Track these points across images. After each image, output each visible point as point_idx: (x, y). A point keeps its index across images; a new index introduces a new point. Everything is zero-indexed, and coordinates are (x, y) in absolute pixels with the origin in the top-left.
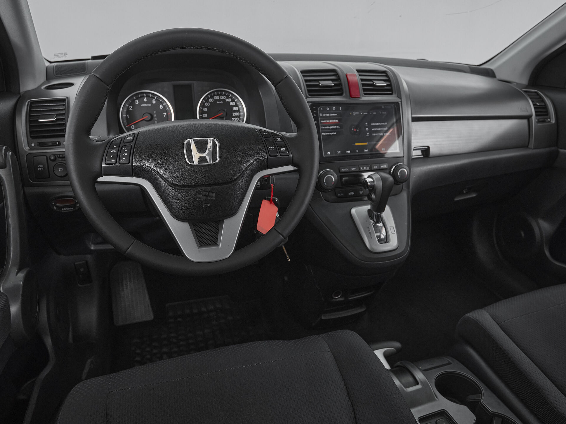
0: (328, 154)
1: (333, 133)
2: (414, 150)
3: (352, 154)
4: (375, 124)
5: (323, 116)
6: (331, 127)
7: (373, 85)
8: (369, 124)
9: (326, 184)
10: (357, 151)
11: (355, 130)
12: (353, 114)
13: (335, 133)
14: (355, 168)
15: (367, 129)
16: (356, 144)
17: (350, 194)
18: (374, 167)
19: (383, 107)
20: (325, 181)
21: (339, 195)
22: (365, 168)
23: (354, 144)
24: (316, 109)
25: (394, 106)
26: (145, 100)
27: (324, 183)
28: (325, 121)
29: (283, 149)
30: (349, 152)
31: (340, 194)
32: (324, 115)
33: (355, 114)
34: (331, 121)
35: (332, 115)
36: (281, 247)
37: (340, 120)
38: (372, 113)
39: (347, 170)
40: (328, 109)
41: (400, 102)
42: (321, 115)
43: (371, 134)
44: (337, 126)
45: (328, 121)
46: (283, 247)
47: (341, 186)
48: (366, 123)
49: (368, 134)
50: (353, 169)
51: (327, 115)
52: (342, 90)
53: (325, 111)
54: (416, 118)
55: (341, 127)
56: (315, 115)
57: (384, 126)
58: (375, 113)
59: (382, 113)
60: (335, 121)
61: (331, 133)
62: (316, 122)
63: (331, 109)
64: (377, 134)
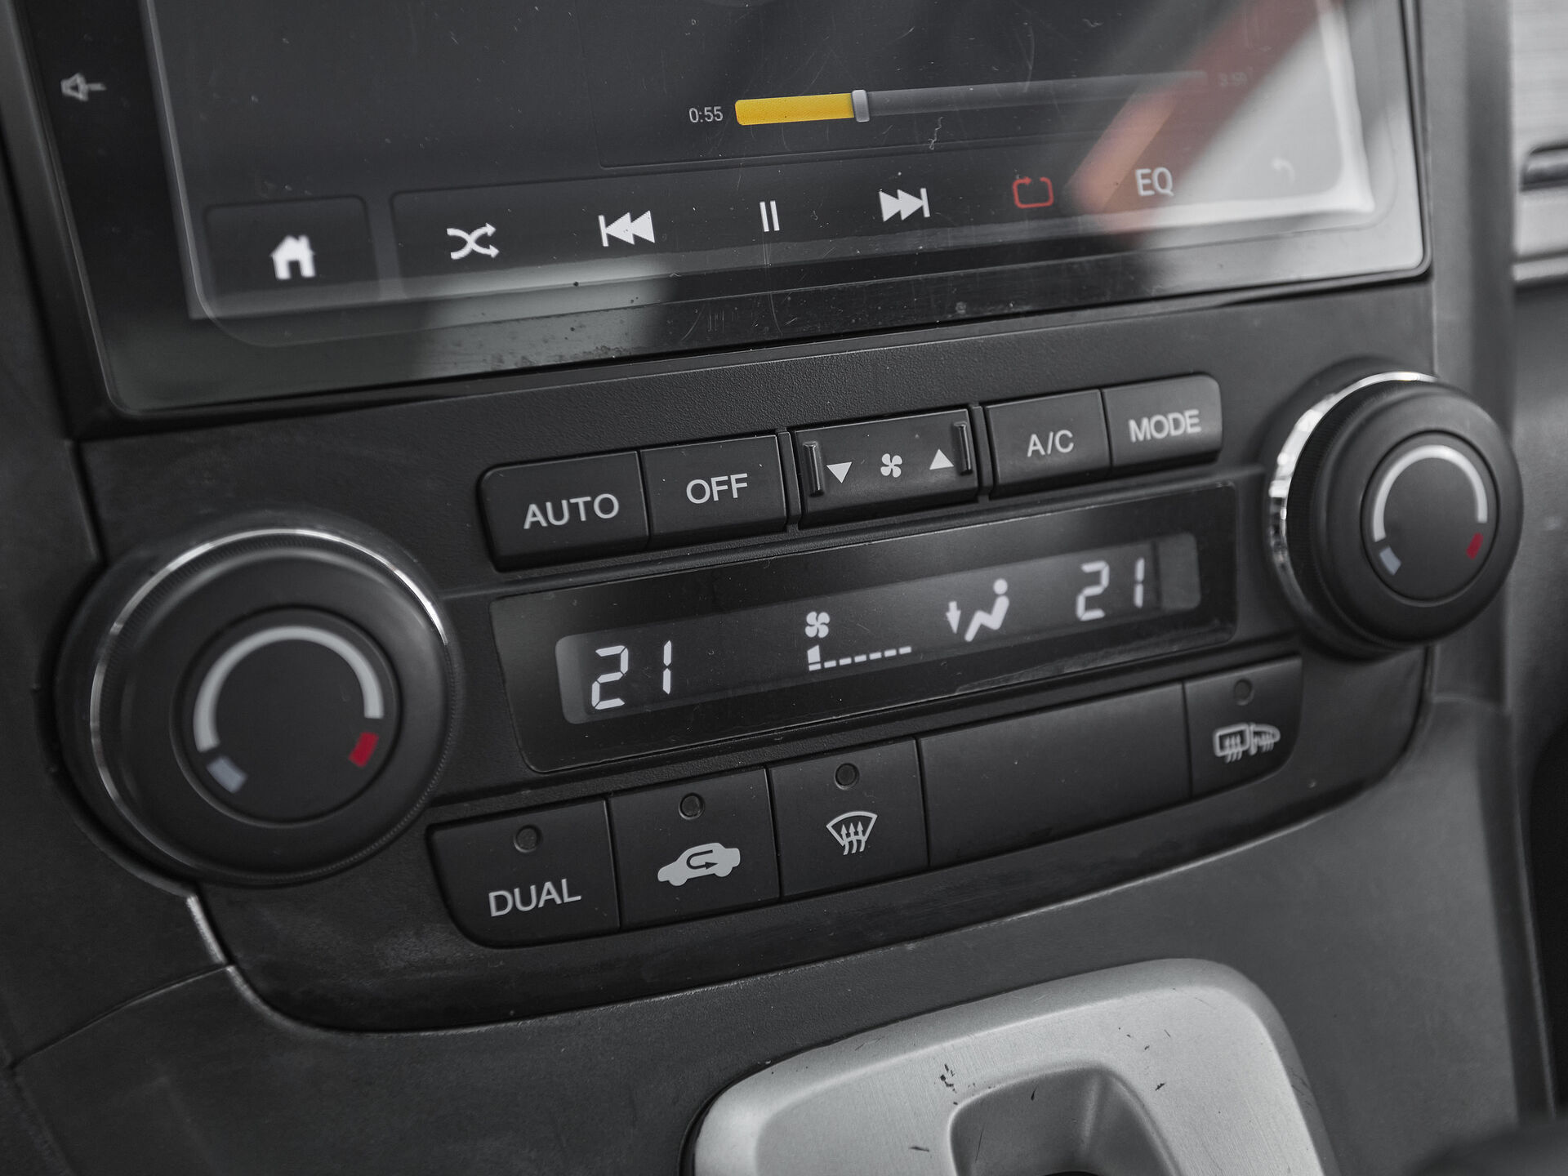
0: (283, 273)
2: (1546, 182)
9: (229, 776)
10: (770, 216)
14: (737, 483)
16: (754, 111)
17: (675, 873)
18: (1034, 444)
20: (206, 736)
21: (503, 902)
22: (891, 466)
23: (714, 114)
27: (199, 762)
31: (514, 898)
47: (532, 772)
50: (713, 488)
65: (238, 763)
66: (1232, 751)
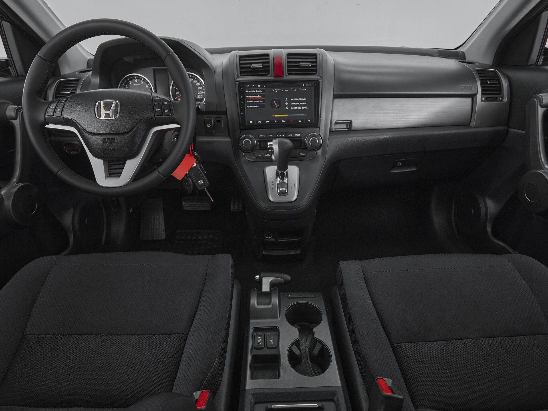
0: (250, 123)
1: (256, 106)
2: (336, 124)
3: (271, 124)
4: (294, 99)
5: (248, 92)
6: (255, 101)
7: (299, 66)
8: (289, 99)
9: (244, 146)
10: (276, 121)
11: (276, 104)
12: (275, 91)
13: (258, 106)
14: (271, 135)
15: (287, 103)
16: (276, 116)
17: (266, 155)
18: (289, 135)
19: (303, 85)
20: (243, 144)
21: (258, 155)
22: (280, 135)
23: (273, 116)
24: (243, 87)
25: (314, 84)
26: (136, 81)
27: (243, 145)
28: (250, 96)
29: (167, 111)
30: (268, 122)
32: (250, 91)
33: (277, 91)
34: (255, 96)
35: (257, 91)
36: (204, 190)
37: (263, 96)
38: (293, 90)
39: (264, 136)
40: (253, 86)
41: (320, 81)
42: (247, 91)
43: (290, 108)
44: (260, 100)
45: (253, 96)
46: (206, 190)
47: (259, 149)
48: (286, 99)
49: (287, 108)
50: (270, 135)
51: (253, 91)
52: (268, 71)
53: (251, 88)
54: (338, 95)
55: (264, 101)
56: (242, 91)
57: (303, 101)
58: (296, 90)
59: (302, 90)
60: (258, 96)
61: (254, 107)
62: (242, 97)
63: (256, 87)
64: (296, 108)
65: (245, 145)
66: (301, 155)
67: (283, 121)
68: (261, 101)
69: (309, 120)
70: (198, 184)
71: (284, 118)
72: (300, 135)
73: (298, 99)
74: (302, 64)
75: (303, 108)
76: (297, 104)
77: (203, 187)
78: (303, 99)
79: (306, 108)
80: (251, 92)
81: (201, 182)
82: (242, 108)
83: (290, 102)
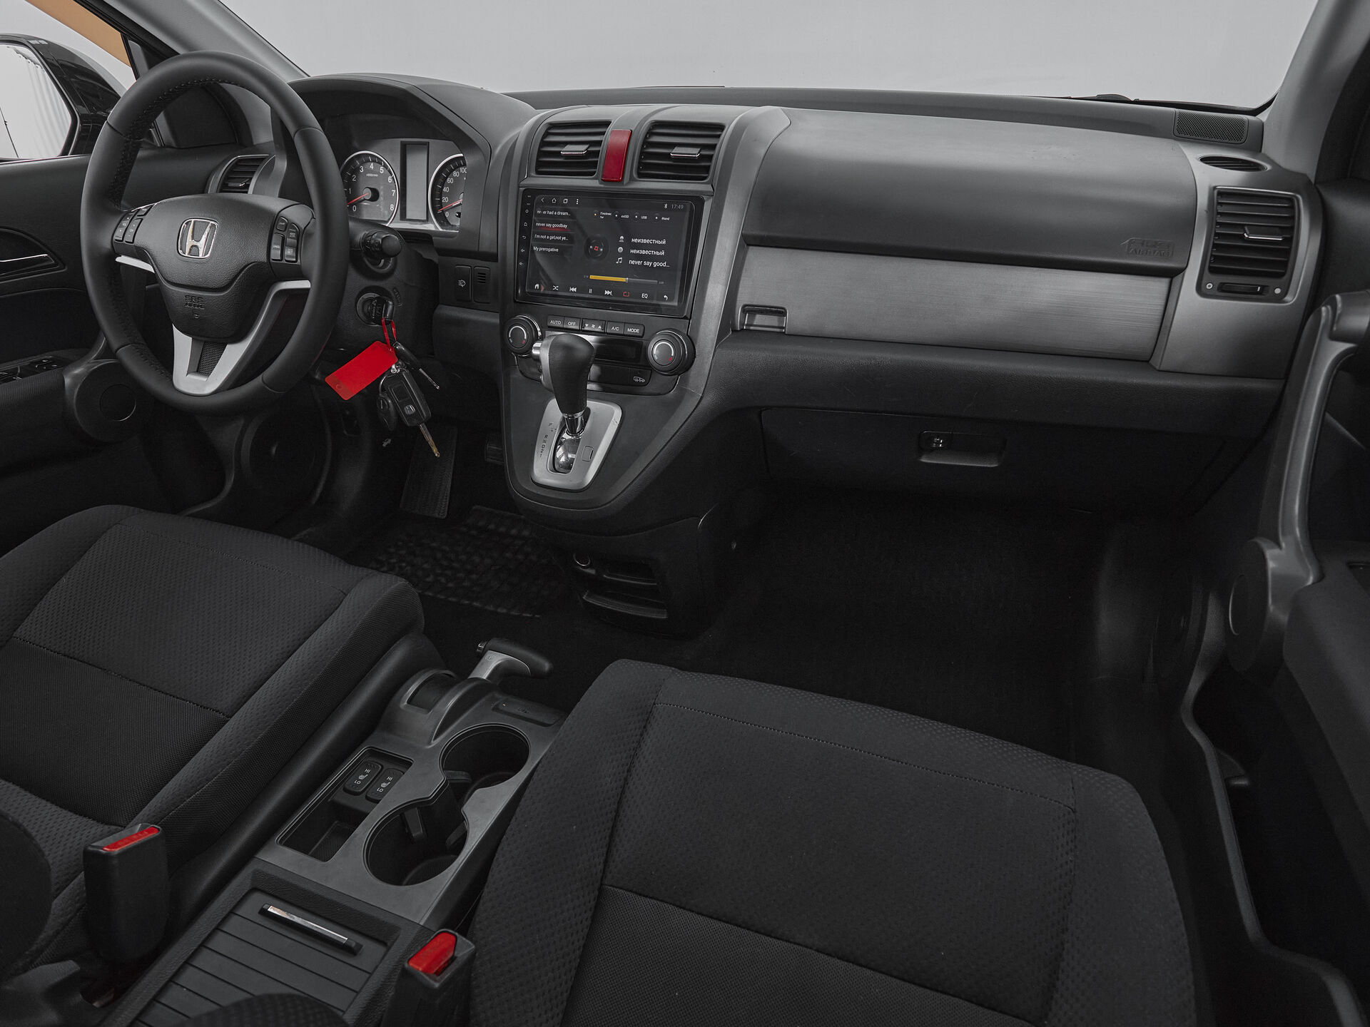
0: (536, 288)
1: (552, 250)
2: (746, 311)
3: (578, 295)
4: (639, 241)
5: (541, 215)
6: (552, 238)
7: (667, 156)
8: (628, 239)
9: (511, 341)
10: (590, 291)
11: (596, 248)
12: (599, 215)
13: (557, 250)
14: (574, 324)
15: (620, 249)
16: (592, 277)
18: (613, 329)
19: (667, 206)
20: (510, 336)
22: (594, 326)
23: (588, 276)
24: (532, 200)
25: (692, 206)
27: (508, 338)
28: (543, 225)
30: (574, 290)
32: (544, 212)
33: (603, 216)
34: (554, 226)
35: (559, 213)
36: (418, 426)
37: (571, 225)
38: (639, 217)
39: (559, 323)
40: (554, 200)
41: (706, 198)
42: (539, 212)
43: (625, 260)
44: (563, 235)
45: (549, 225)
48: (622, 237)
49: (620, 260)
50: (571, 323)
51: (550, 213)
52: (595, 164)
53: (547, 205)
54: (755, 237)
55: (571, 239)
56: (527, 211)
57: (658, 248)
58: (646, 217)
59: (660, 218)
60: (561, 225)
61: (549, 250)
62: (526, 224)
63: (559, 203)
64: (639, 263)
66: (637, 380)
67: (607, 293)
68: (564, 238)
69: (665, 296)
70: (404, 413)
71: (608, 285)
72: (637, 331)
73: (648, 241)
74: (677, 151)
75: (655, 265)
76: (644, 252)
77: (415, 422)
78: (659, 242)
79: (664, 264)
80: (547, 215)
81: (411, 409)
82: (523, 251)
83: (629, 245)
